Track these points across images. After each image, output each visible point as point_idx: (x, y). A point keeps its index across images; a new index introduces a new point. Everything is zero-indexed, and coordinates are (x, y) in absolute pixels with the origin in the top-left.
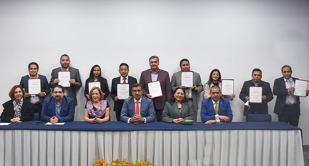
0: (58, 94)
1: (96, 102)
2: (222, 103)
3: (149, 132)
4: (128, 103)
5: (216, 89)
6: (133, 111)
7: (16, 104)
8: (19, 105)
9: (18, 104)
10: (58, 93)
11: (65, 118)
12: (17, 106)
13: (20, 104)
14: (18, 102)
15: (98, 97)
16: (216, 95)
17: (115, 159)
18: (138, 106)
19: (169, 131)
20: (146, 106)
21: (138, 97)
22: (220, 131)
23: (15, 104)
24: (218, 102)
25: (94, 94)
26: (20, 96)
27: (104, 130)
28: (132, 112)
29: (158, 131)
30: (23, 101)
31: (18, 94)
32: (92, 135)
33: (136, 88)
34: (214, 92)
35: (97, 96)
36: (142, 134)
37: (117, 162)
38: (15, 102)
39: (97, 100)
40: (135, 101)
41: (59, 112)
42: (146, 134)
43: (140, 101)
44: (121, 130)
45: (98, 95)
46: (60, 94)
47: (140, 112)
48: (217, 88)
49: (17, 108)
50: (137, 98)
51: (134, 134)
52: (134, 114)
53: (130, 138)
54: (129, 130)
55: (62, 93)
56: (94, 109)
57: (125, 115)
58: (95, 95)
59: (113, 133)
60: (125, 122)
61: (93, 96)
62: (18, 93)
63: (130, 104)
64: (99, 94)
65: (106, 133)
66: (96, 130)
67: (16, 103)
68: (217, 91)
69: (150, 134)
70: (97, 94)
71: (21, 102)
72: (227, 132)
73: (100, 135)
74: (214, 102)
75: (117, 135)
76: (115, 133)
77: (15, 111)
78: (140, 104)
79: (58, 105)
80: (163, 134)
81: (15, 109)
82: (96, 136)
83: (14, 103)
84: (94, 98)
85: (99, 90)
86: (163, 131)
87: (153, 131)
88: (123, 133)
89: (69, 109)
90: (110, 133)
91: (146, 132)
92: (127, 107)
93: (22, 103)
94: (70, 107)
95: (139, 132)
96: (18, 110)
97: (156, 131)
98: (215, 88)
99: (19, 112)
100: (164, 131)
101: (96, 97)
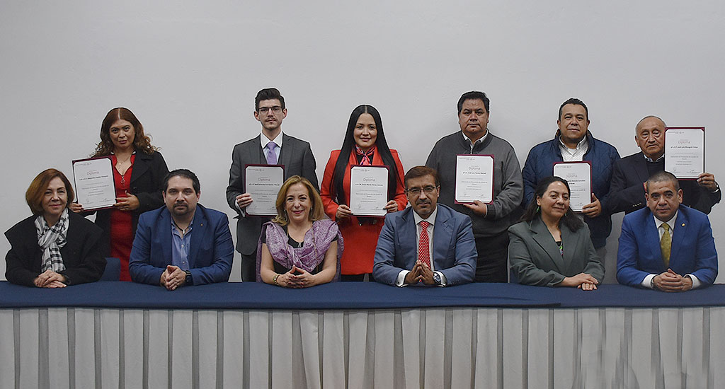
0: (181, 196)
1: (299, 224)
2: (683, 225)
4: (395, 225)
5: (664, 183)
7: (46, 227)
8: (54, 231)
9: (53, 227)
10: (180, 193)
11: (206, 270)
12: (50, 232)
13: (57, 226)
14: (54, 220)
15: (304, 208)
16: (662, 200)
18: (425, 235)
19: (520, 311)
20: (448, 234)
21: (425, 207)
22: (677, 310)
23: (44, 226)
24: (671, 223)
25: (292, 198)
26: (59, 203)
27: (320, 308)
28: (410, 254)
30: (69, 218)
31: (56, 198)
32: (283, 321)
33: (420, 179)
34: (655, 191)
35: (303, 203)
36: (435, 318)
38: (44, 223)
39: (301, 217)
40: (418, 219)
41: (183, 253)
42: (449, 319)
43: (431, 220)
44: (371, 308)
45: (306, 203)
46: (186, 197)
47: (430, 254)
49: (49, 239)
50: (425, 211)
51: (412, 318)
52: (413, 259)
53: (399, 331)
54: (398, 308)
55: (191, 192)
56: (292, 242)
57: (388, 263)
58: (297, 202)
59: (346, 316)
61: (289, 204)
62: (56, 193)
63: (402, 230)
64: (308, 197)
65: (328, 316)
66: (296, 308)
67: (46, 225)
68: (667, 189)
69: (462, 318)
70: (301, 198)
71: (61, 221)
72: (699, 312)
73: (309, 321)
74: (658, 223)
75: (360, 321)
76: (352, 316)
77: (42, 247)
78: (430, 231)
79: (182, 231)
80: (500, 318)
81: (41, 242)
82: (297, 329)
83: (40, 223)
84: (294, 209)
85: (307, 187)
86: (500, 311)
87: (469, 311)
88: (379, 316)
89: (215, 243)
90: (340, 316)
91: (449, 312)
92: (393, 238)
93: (67, 225)
94: (219, 239)
95: (428, 312)
96: (53, 246)
97: (480, 310)
98: (660, 181)
99: (56, 250)
100: (504, 310)
101: (300, 209)
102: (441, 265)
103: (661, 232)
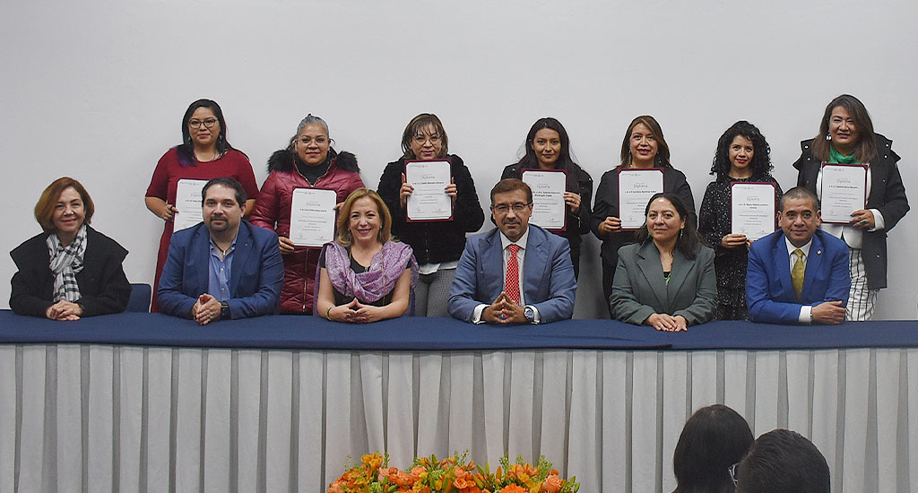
0: (219, 209)
1: (366, 246)
2: (819, 252)
3: (549, 354)
4: (477, 250)
5: (802, 201)
6: (496, 277)
7: (60, 248)
8: (69, 252)
9: (68, 248)
10: (219, 204)
11: (246, 300)
12: (64, 253)
13: (72, 246)
14: (68, 239)
15: (372, 226)
16: (799, 220)
17: (424, 453)
19: (624, 353)
21: (514, 227)
22: (808, 352)
23: (57, 246)
24: (805, 249)
25: (357, 215)
26: (74, 218)
27: (385, 349)
28: (494, 284)
29: (582, 352)
30: (87, 236)
31: (69, 212)
32: (340, 364)
33: (509, 194)
34: (792, 209)
35: (370, 221)
36: (523, 363)
37: (431, 465)
38: (57, 242)
39: (368, 237)
40: (506, 242)
41: (224, 279)
42: (539, 364)
43: (522, 242)
44: (447, 350)
45: (375, 220)
46: (227, 210)
47: (520, 284)
48: (804, 197)
49: (63, 263)
50: (512, 233)
51: (494, 362)
52: (498, 290)
53: (479, 376)
54: (479, 350)
55: (233, 204)
56: (355, 266)
57: (466, 295)
58: (363, 220)
59: (416, 359)
60: (463, 318)
61: (354, 222)
62: (69, 206)
63: (486, 255)
64: (377, 214)
65: (393, 357)
66: (356, 348)
67: (60, 245)
68: (805, 208)
69: (555, 362)
70: (369, 215)
71: (78, 241)
72: (834, 354)
73: (372, 365)
74: (791, 248)
75: (432, 366)
76: (424, 358)
77: (54, 272)
78: (521, 256)
79: (222, 252)
80: (600, 362)
81: (53, 266)
82: (357, 372)
83: (53, 242)
84: (360, 228)
85: (376, 201)
86: (600, 354)
87: (564, 353)
88: (456, 359)
89: (261, 267)
90: (408, 358)
91: (539, 355)
92: (475, 264)
93: (84, 244)
94: (265, 263)
95: (514, 354)
96: (68, 270)
97: (575, 353)
98: (799, 198)
99: (71, 275)
100: (605, 353)
101: (367, 227)
102: (533, 298)
103: (793, 259)
